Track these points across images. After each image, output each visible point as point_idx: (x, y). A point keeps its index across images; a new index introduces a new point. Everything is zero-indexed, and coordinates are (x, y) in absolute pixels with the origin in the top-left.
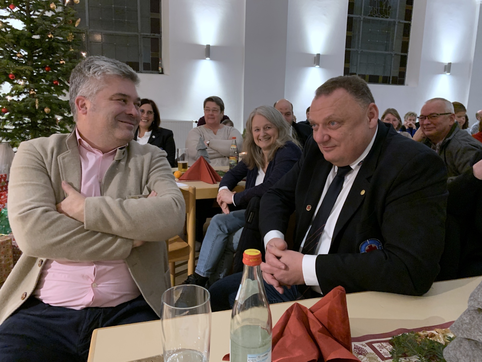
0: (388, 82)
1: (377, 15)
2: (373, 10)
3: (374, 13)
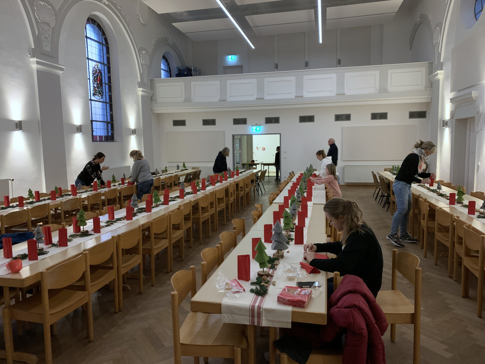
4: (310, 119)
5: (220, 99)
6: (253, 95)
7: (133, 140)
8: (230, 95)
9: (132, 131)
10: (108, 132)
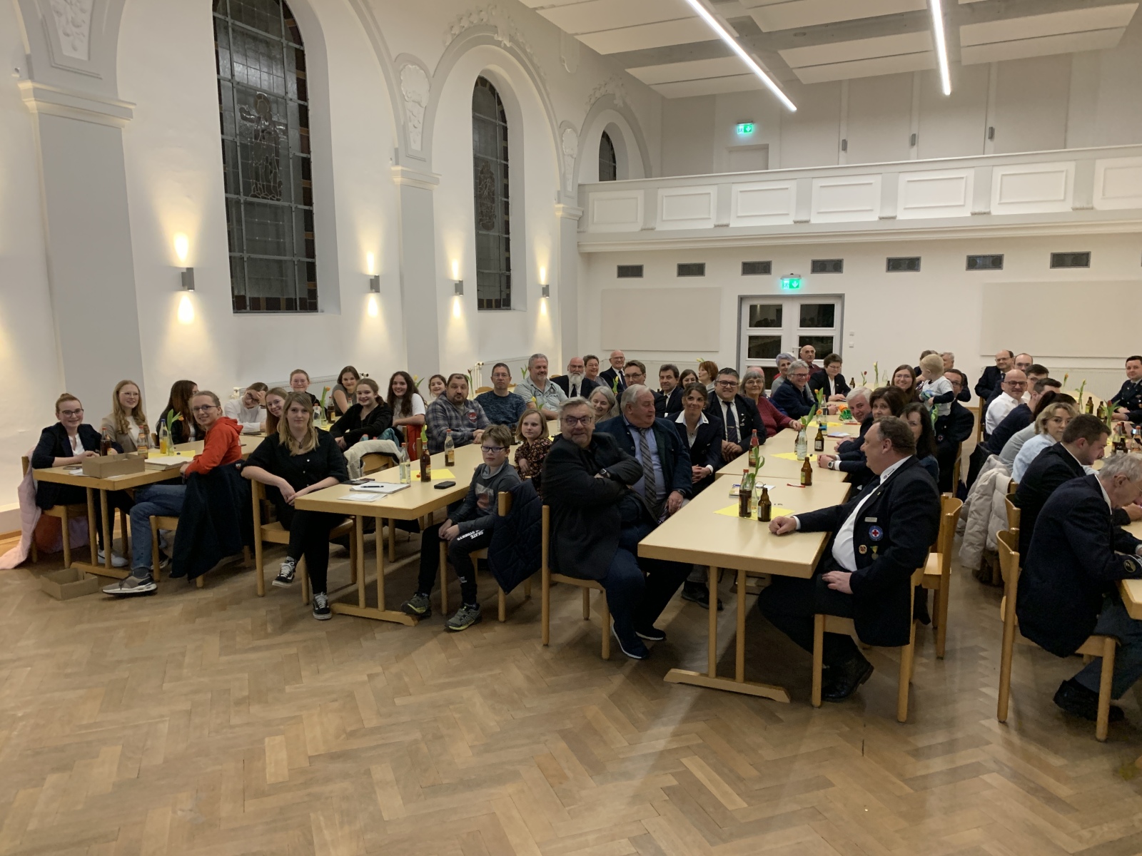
0: (294, 308)
1: (263, 195)
2: (257, 186)
3: (259, 191)
4: (912, 264)
5: (717, 223)
6: (788, 214)
7: (543, 306)
8: (739, 215)
9: (543, 288)
10: (501, 291)
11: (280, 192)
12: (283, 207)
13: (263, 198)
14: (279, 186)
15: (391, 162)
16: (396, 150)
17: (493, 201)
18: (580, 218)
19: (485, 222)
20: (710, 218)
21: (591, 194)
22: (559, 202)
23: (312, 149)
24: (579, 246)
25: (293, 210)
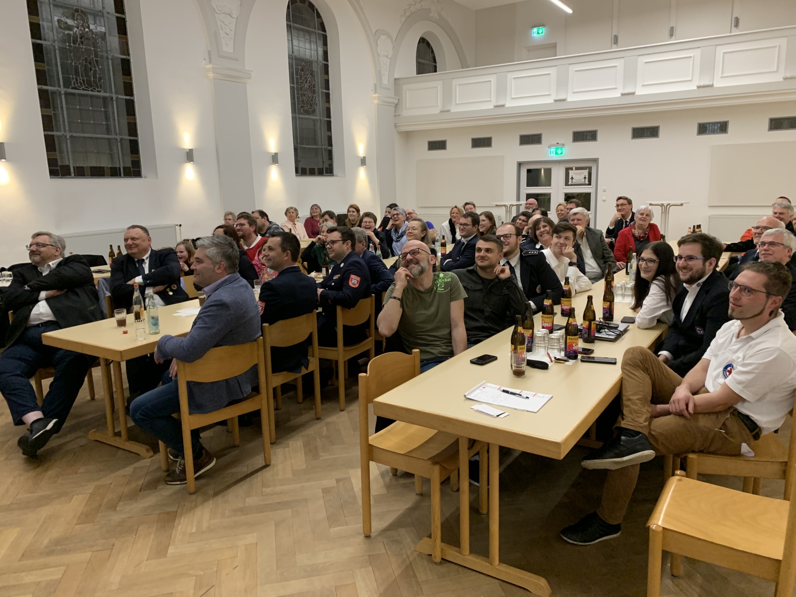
1: (83, 87)
2: (77, 80)
3: (79, 85)
4: (653, 132)
5: (496, 105)
6: (550, 95)
7: (362, 174)
8: (513, 97)
9: (361, 159)
10: (323, 162)
11: (101, 85)
12: (105, 98)
13: (83, 89)
14: (99, 81)
15: (205, 62)
16: (209, 52)
17: (314, 92)
18: (396, 105)
19: (306, 108)
20: (491, 101)
21: (404, 87)
22: (376, 93)
23: (131, 52)
24: (396, 126)
25: (114, 99)
